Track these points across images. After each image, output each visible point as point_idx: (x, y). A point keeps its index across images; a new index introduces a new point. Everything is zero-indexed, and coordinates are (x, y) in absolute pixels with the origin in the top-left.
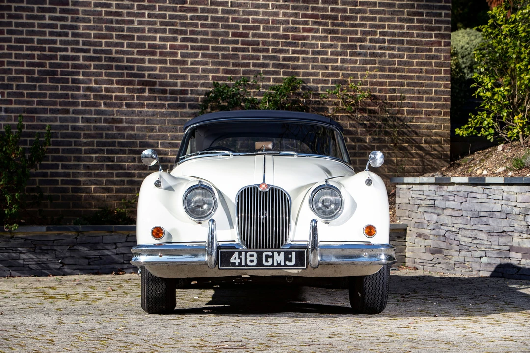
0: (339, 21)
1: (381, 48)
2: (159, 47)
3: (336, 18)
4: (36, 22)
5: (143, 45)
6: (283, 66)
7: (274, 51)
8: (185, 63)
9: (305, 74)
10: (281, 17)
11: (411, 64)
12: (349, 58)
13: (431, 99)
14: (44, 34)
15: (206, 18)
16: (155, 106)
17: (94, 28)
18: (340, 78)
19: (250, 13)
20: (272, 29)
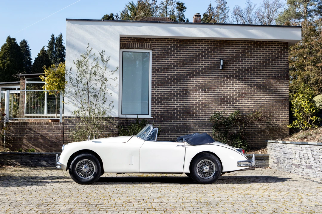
0: (253, 94)
1: (266, 102)
2: (198, 103)
3: (252, 93)
4: (163, 97)
5: (193, 103)
6: (235, 108)
7: (233, 103)
8: (205, 107)
9: (242, 110)
10: (235, 94)
11: (276, 106)
12: (256, 105)
13: (283, 116)
14: (165, 100)
15: (212, 95)
16: (197, 119)
17: (179, 98)
18: (253, 111)
19: (225, 93)
20: (232, 97)
